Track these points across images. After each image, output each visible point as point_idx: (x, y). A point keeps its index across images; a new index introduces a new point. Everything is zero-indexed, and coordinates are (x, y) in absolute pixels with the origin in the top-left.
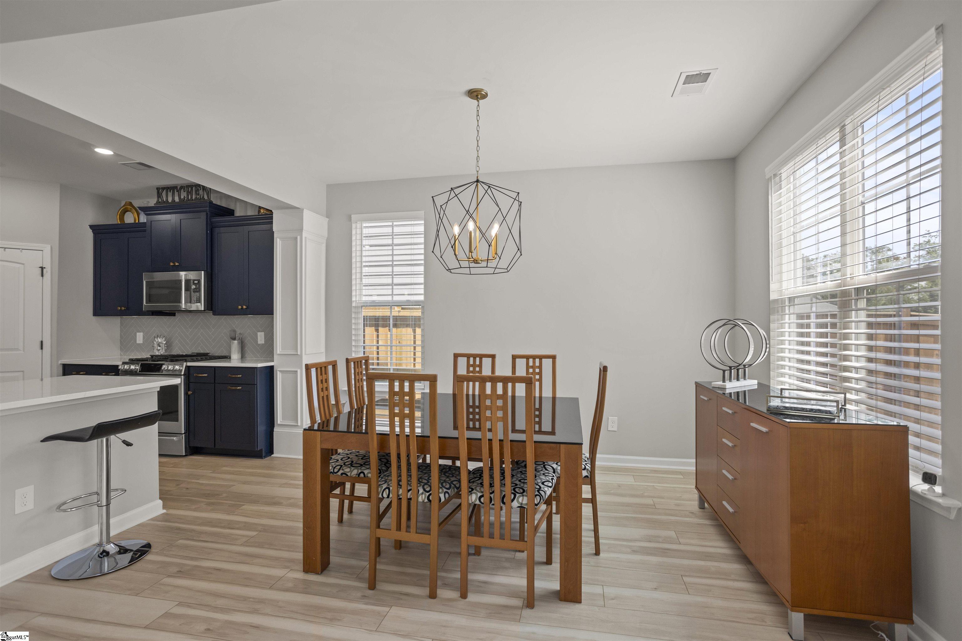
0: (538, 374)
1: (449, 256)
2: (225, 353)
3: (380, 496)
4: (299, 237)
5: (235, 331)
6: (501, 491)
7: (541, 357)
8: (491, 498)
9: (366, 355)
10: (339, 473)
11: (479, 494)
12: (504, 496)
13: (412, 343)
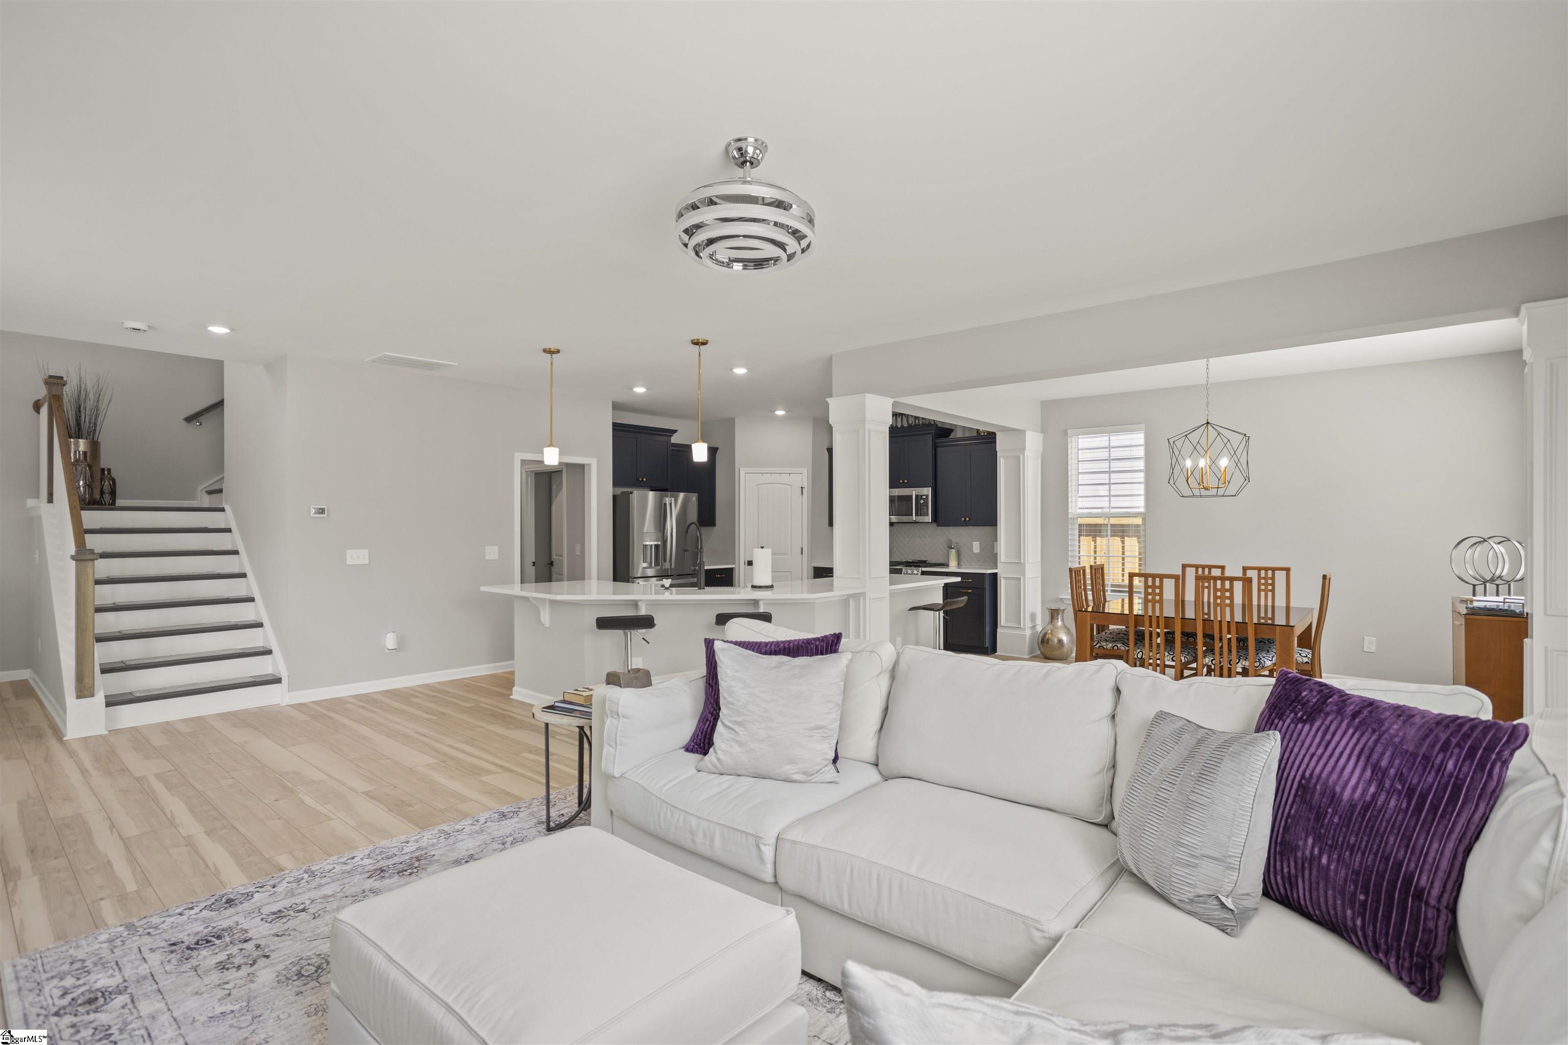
0: (1271, 584)
1: (1181, 483)
2: (942, 562)
3: (1136, 657)
4: (1021, 456)
5: (951, 541)
6: (1229, 658)
7: (1274, 570)
8: (1220, 661)
9: (1081, 565)
10: (1097, 646)
11: (1211, 658)
12: (1231, 660)
13: (1121, 553)
